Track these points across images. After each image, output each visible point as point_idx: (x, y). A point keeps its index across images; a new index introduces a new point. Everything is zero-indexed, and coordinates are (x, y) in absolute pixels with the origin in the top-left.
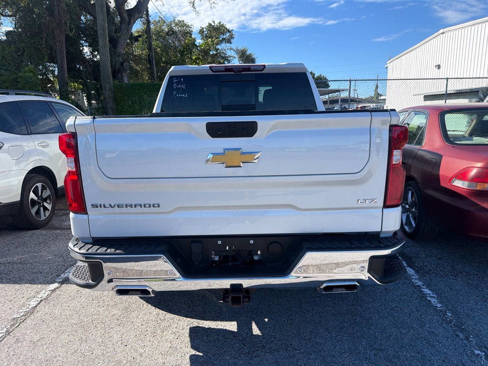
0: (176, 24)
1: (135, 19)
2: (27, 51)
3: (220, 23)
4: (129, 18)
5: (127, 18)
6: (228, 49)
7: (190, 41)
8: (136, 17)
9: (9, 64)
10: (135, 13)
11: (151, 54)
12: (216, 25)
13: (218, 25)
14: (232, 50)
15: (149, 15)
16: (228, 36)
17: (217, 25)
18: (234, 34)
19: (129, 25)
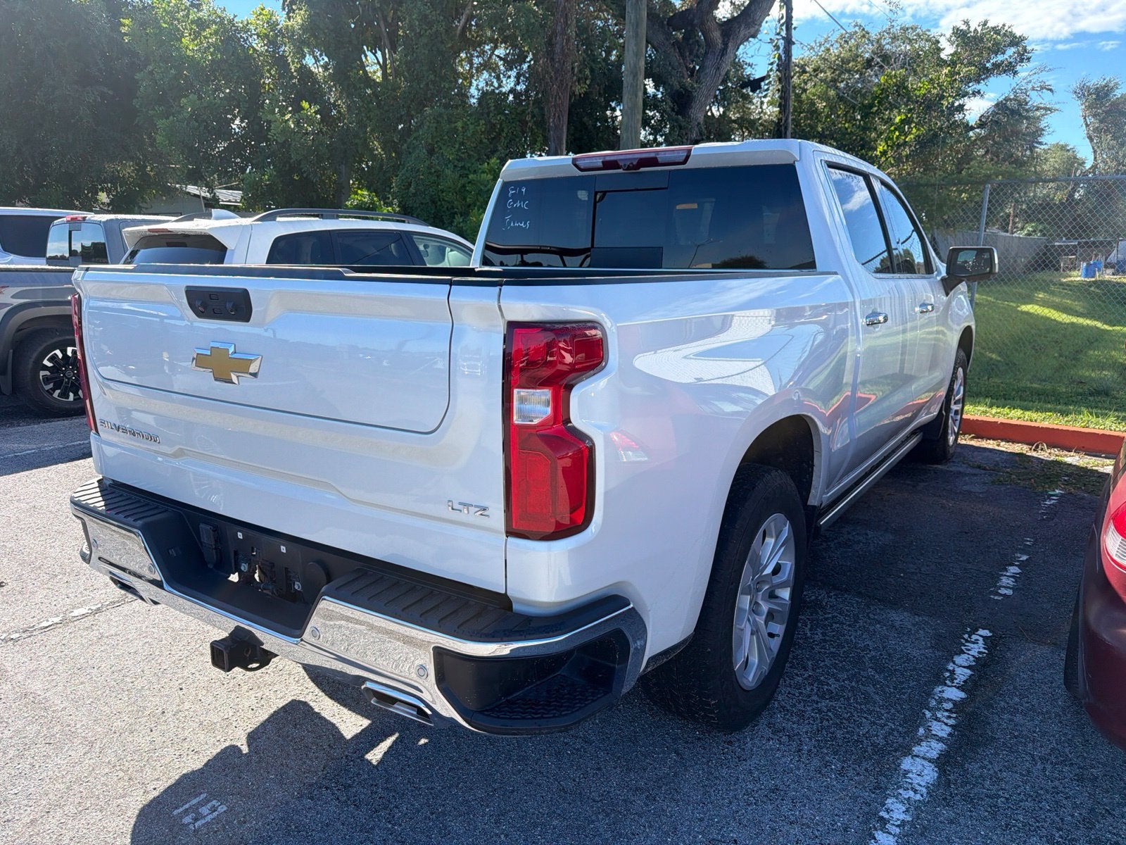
0: (894, 38)
1: (739, 42)
2: (506, 130)
3: (985, 23)
4: (723, 41)
5: (720, 41)
6: (1033, 89)
7: (891, 79)
8: (742, 35)
9: (469, 156)
10: (739, 28)
11: (784, 119)
12: (972, 29)
13: (979, 29)
14: (1044, 90)
15: (793, 27)
16: (1010, 57)
17: (976, 30)
18: (1029, 48)
19: (723, 55)
